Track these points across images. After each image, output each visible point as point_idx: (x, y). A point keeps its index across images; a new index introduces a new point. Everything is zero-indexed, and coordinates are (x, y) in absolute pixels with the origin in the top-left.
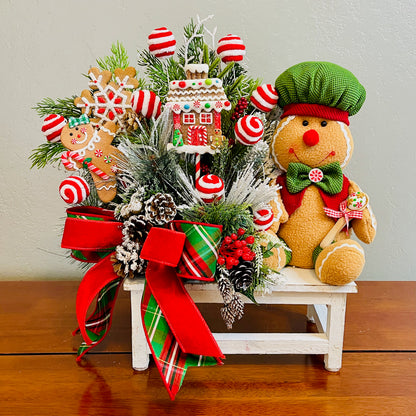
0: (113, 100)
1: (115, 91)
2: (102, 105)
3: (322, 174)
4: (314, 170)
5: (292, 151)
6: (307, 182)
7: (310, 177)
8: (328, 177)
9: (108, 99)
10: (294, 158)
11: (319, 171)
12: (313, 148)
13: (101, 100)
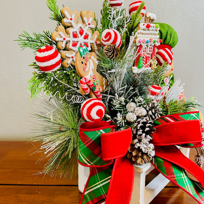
0: (83, 36)
1: (84, 29)
2: (75, 40)
9: (79, 35)
13: (75, 36)
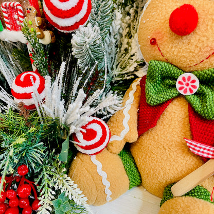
3: (197, 84)
4: (186, 75)
5: (153, 42)
6: (172, 93)
7: (178, 86)
8: (207, 91)
10: (157, 52)
11: (193, 77)
12: (185, 39)
